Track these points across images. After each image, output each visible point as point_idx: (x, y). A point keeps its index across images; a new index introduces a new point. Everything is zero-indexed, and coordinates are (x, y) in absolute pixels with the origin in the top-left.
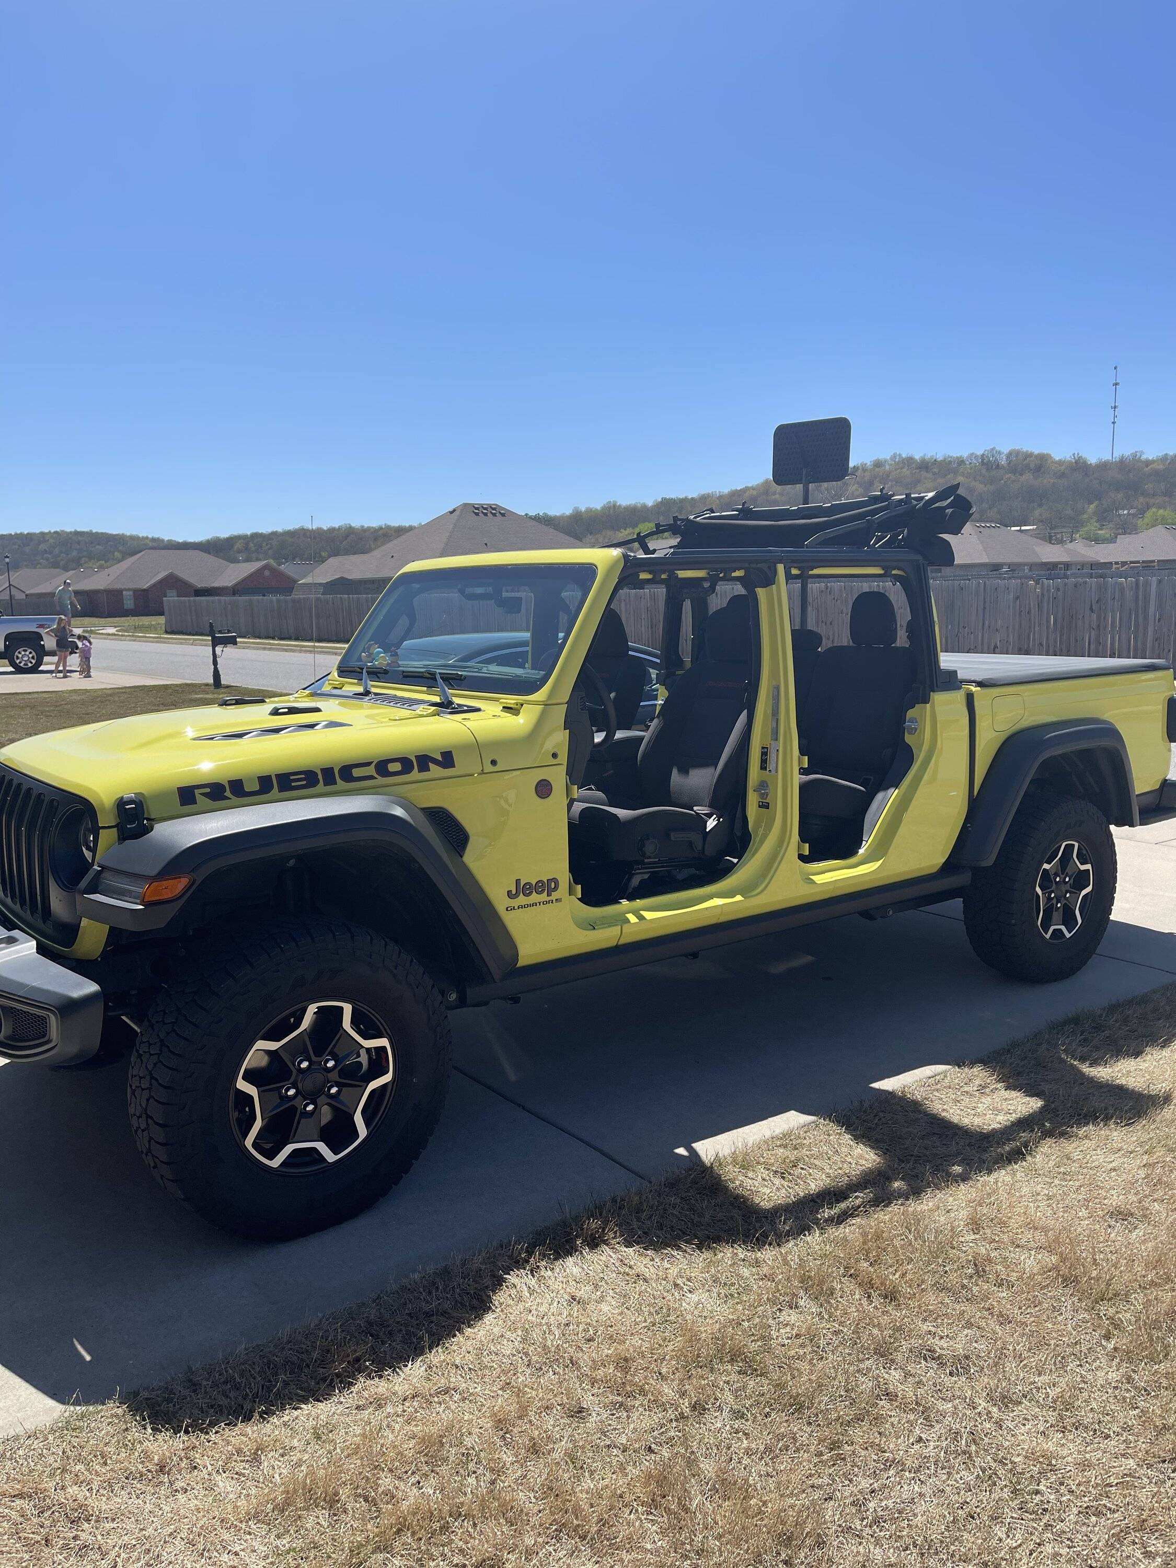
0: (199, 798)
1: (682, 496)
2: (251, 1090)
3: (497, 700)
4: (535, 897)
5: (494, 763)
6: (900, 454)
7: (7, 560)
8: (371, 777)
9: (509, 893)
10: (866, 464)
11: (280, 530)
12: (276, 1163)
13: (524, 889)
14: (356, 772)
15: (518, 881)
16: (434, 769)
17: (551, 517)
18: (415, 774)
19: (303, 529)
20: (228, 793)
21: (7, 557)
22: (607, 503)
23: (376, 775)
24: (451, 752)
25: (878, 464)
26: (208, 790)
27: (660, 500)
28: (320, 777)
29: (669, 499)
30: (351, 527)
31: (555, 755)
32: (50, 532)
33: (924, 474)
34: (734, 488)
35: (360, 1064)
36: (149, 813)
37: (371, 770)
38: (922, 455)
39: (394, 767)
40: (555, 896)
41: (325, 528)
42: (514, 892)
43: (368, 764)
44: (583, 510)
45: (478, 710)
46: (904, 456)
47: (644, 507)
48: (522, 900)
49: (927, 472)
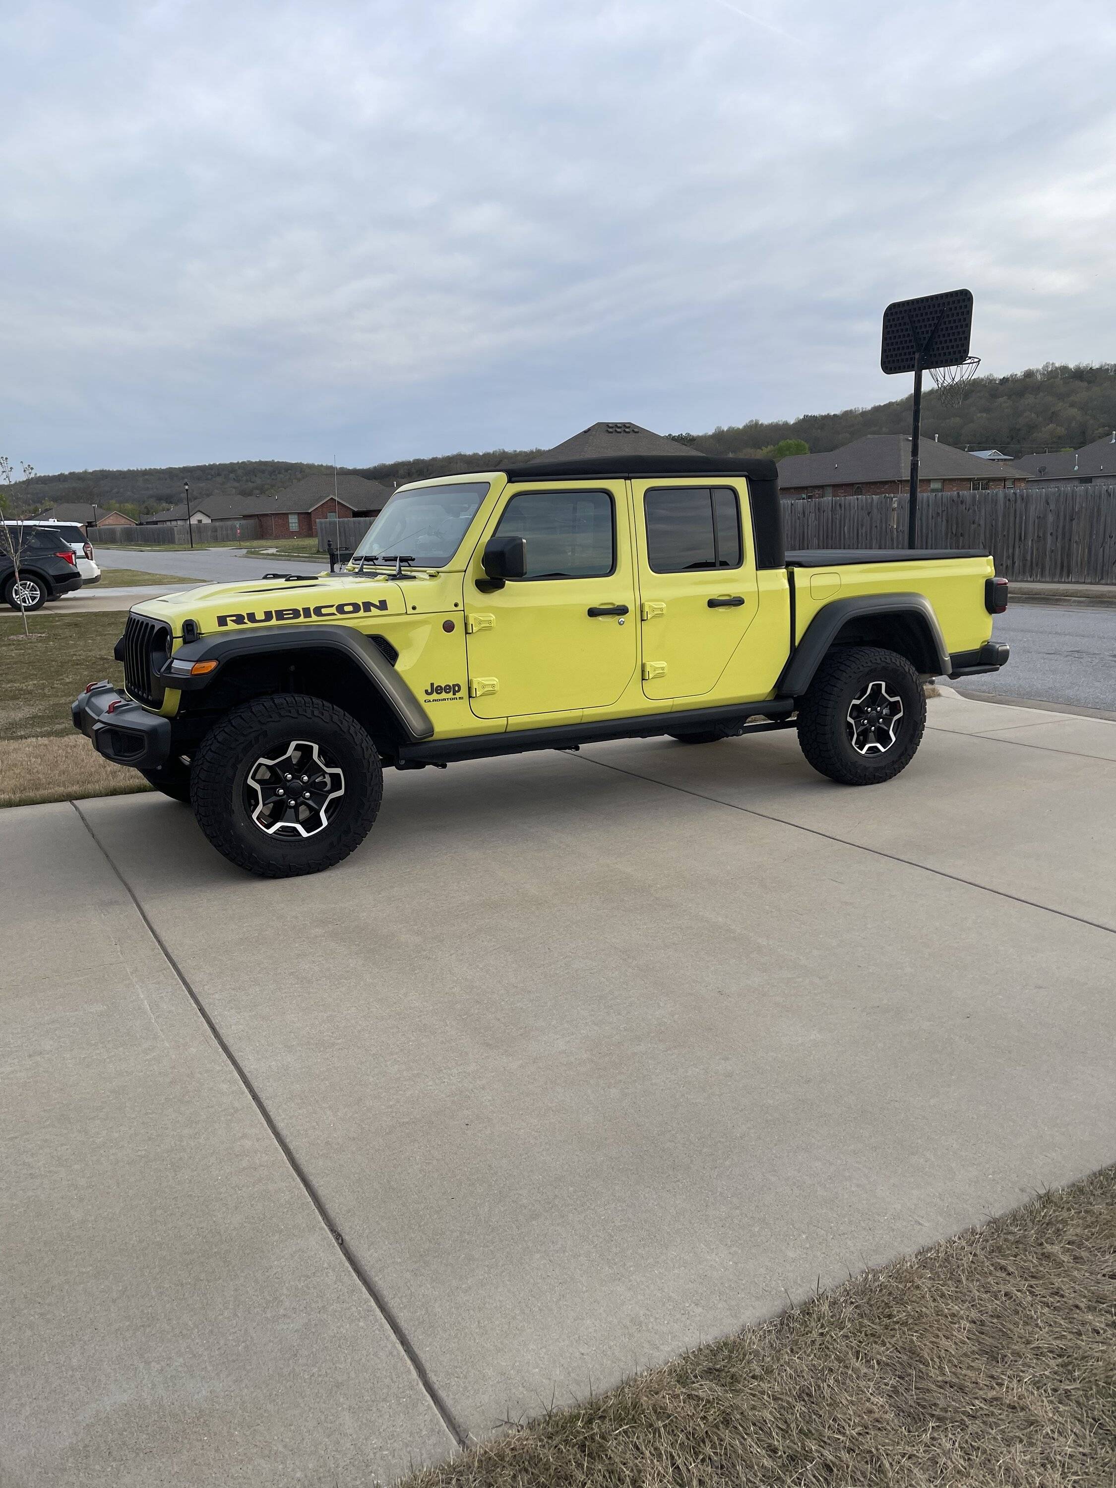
0: (229, 622)
1: (824, 413)
2: (257, 787)
3: (425, 572)
4: (444, 695)
5: (414, 608)
6: (1053, 364)
7: (187, 487)
8: (333, 614)
9: (426, 691)
10: (1016, 375)
11: (440, 456)
12: (271, 831)
13: (436, 689)
14: (324, 611)
15: (432, 685)
16: (374, 611)
17: (693, 437)
18: (361, 613)
19: (460, 454)
20: (246, 620)
21: (186, 484)
22: (750, 422)
23: (336, 613)
24: (385, 601)
25: (1029, 374)
26: (234, 618)
27: (802, 417)
28: (302, 613)
29: (811, 416)
30: (504, 452)
31: (456, 605)
32: (238, 463)
33: (1078, 383)
34: (877, 404)
35: (325, 784)
36: (201, 630)
37: (333, 610)
38: (1077, 364)
39: (347, 609)
40: (458, 695)
41: (481, 454)
42: (429, 691)
43: (332, 606)
44: (725, 429)
45: (414, 577)
46: (1057, 365)
47: (786, 424)
48: (435, 696)
49: (1081, 381)
